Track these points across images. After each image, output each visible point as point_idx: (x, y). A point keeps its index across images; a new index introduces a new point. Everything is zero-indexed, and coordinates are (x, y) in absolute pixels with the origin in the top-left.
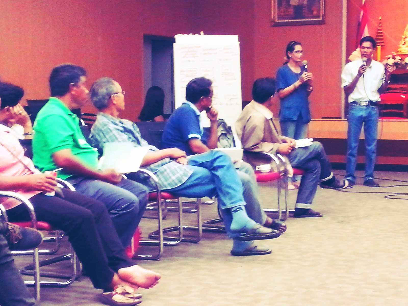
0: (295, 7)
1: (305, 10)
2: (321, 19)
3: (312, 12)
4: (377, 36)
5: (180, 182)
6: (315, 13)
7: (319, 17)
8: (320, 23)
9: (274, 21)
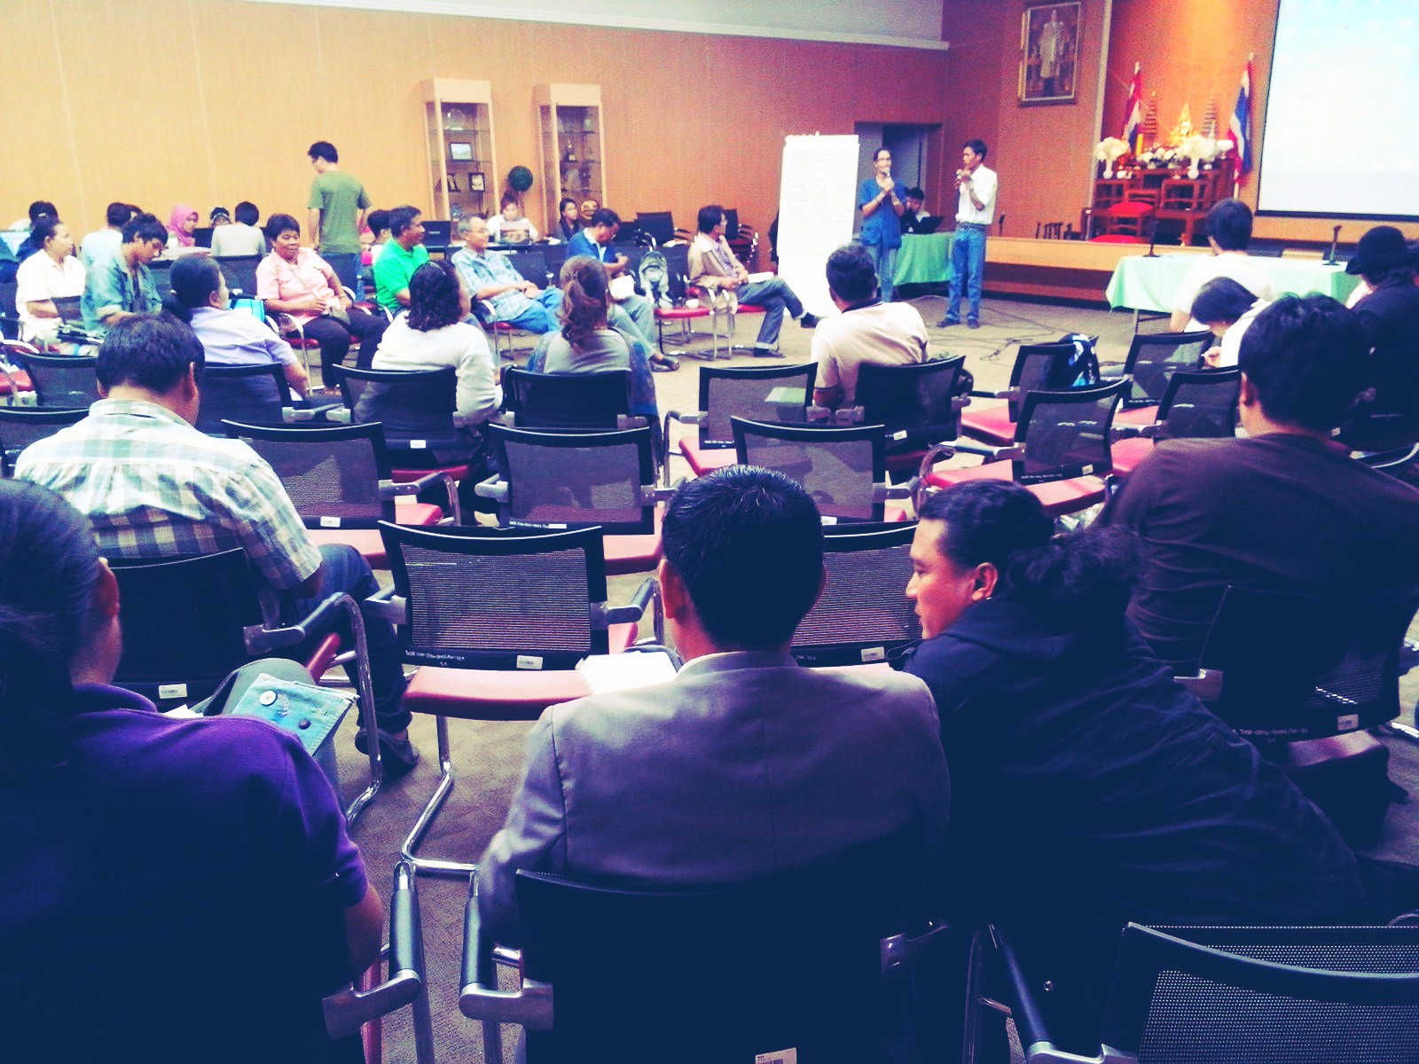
0: (1046, 80)
1: (1057, 85)
2: (1072, 97)
3: (1063, 86)
4: (1147, 120)
5: (516, 314)
6: (1067, 88)
7: (1069, 93)
8: (1072, 102)
9: (1019, 99)
